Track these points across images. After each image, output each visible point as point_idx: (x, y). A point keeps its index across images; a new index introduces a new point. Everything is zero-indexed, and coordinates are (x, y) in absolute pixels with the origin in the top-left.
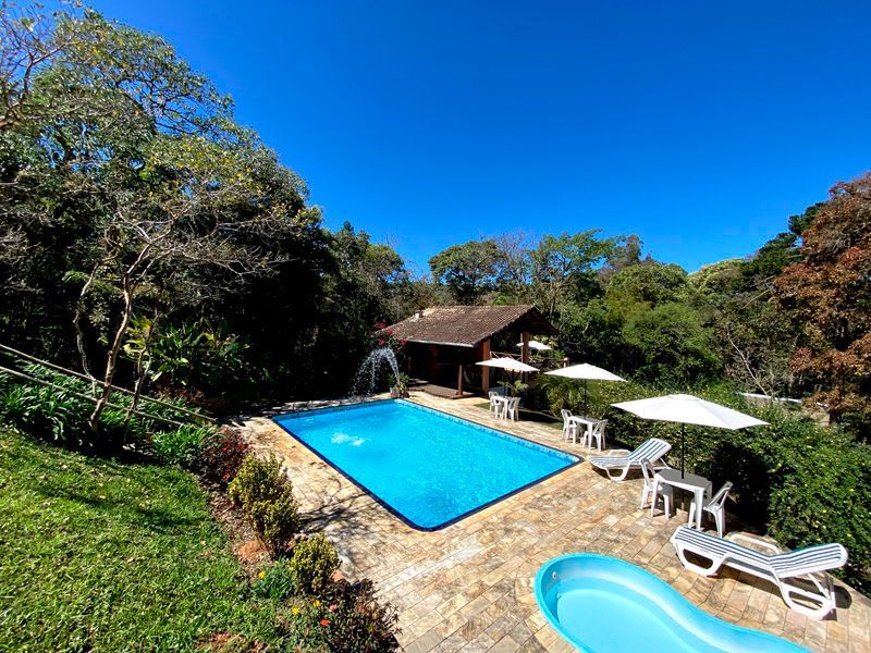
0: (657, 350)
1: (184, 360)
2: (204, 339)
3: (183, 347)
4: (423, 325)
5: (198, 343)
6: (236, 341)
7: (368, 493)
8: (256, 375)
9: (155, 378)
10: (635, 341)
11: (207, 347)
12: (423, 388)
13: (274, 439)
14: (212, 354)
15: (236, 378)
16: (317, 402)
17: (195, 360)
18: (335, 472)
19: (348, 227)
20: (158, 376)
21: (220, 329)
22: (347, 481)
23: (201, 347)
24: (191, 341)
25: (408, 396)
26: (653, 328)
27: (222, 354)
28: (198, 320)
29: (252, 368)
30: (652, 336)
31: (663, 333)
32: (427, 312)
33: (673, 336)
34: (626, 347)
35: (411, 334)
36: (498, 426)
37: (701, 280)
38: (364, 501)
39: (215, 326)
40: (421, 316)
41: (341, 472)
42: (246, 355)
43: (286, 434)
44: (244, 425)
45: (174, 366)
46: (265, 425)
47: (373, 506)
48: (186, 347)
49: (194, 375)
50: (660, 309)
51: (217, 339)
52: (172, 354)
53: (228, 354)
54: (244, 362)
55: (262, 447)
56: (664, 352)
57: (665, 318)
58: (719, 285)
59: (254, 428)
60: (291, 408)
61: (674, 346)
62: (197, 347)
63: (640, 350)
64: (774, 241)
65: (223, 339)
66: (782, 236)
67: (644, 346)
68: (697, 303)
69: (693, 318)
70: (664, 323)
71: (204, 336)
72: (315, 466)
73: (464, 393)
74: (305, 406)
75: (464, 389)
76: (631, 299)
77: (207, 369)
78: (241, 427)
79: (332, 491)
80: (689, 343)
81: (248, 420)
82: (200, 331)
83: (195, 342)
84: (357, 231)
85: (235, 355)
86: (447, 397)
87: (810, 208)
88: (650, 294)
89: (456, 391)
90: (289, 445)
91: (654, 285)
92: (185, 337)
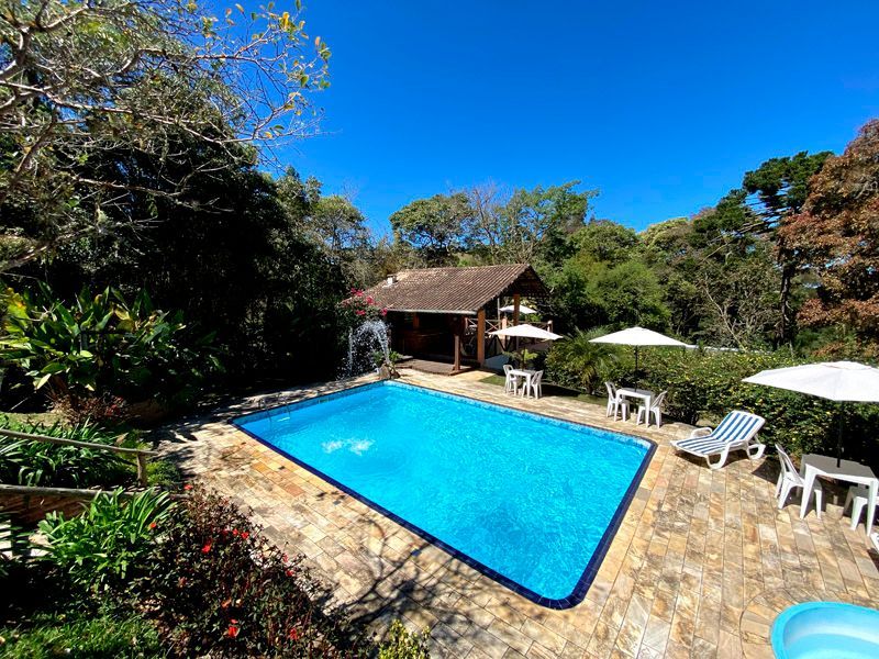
0: (620, 309)
1: (86, 354)
2: (114, 320)
3: (82, 333)
4: (399, 291)
5: (107, 325)
6: (166, 319)
7: (432, 541)
8: (199, 363)
9: (40, 383)
10: (599, 301)
11: (122, 332)
12: (409, 364)
13: (247, 458)
14: (131, 341)
15: (172, 372)
16: (286, 394)
17: (105, 352)
18: (364, 507)
19: (292, 173)
20: (45, 380)
21: (138, 304)
22: (387, 520)
23: (112, 332)
24: (94, 323)
25: (399, 376)
26: (616, 287)
27: (147, 340)
28: (101, 291)
29: (193, 356)
30: (614, 295)
31: (625, 292)
32: (401, 276)
33: (634, 294)
34: (590, 307)
35: (390, 302)
36: (524, 405)
37: (650, 239)
38: (432, 557)
39: (129, 300)
40: (395, 281)
41: (372, 505)
42: (181, 340)
43: (263, 448)
44: (194, 439)
45: (69, 363)
46: (227, 436)
47: (454, 567)
48: (86, 333)
49: (106, 375)
50: (621, 268)
51: (135, 318)
52: (64, 346)
53: (155, 339)
54: (180, 349)
55: (234, 474)
56: (626, 311)
57: (626, 276)
58: (668, 244)
59: (210, 442)
60: (256, 405)
61: (635, 304)
62: (104, 332)
63: (603, 309)
64: (727, 198)
65: (144, 317)
66: (734, 192)
67: (607, 305)
68: (650, 262)
69: (650, 275)
70: (625, 282)
71: (114, 316)
72: (328, 500)
73: (462, 367)
74: (274, 400)
75: (462, 363)
76: (590, 259)
77: (125, 364)
78: (190, 443)
79: (375, 546)
80: (648, 301)
81: (198, 429)
82: (107, 308)
83: (101, 325)
84: (304, 179)
85: (165, 340)
86: (443, 374)
87: (766, 164)
88: (606, 253)
89: (452, 366)
90: (274, 466)
91: (611, 245)
92: (84, 317)
